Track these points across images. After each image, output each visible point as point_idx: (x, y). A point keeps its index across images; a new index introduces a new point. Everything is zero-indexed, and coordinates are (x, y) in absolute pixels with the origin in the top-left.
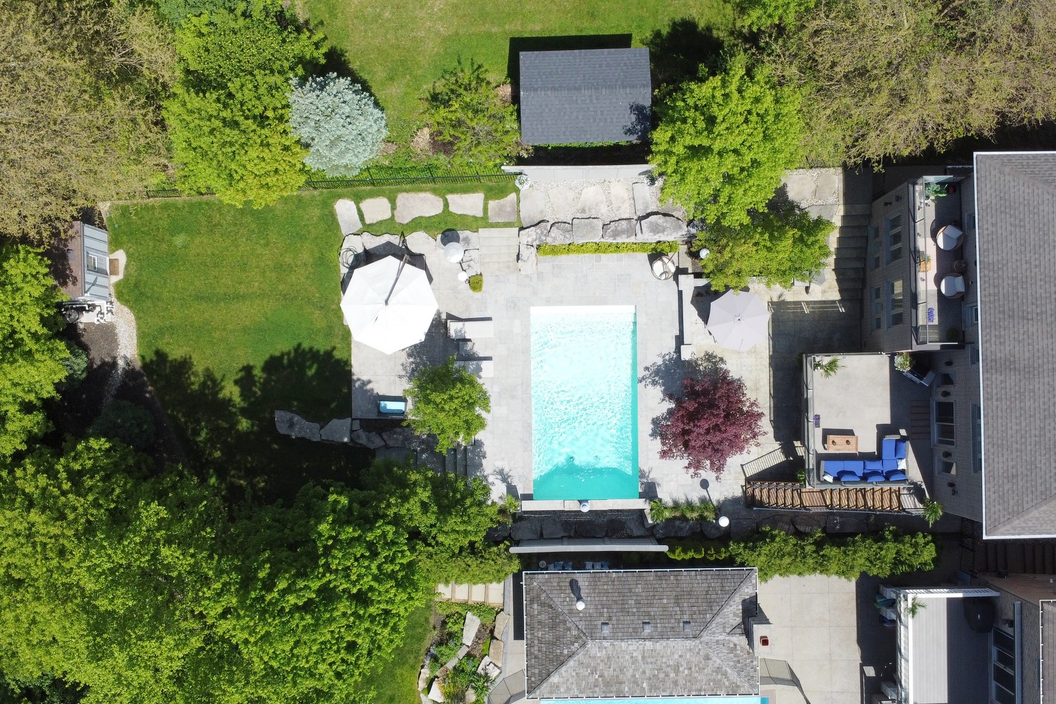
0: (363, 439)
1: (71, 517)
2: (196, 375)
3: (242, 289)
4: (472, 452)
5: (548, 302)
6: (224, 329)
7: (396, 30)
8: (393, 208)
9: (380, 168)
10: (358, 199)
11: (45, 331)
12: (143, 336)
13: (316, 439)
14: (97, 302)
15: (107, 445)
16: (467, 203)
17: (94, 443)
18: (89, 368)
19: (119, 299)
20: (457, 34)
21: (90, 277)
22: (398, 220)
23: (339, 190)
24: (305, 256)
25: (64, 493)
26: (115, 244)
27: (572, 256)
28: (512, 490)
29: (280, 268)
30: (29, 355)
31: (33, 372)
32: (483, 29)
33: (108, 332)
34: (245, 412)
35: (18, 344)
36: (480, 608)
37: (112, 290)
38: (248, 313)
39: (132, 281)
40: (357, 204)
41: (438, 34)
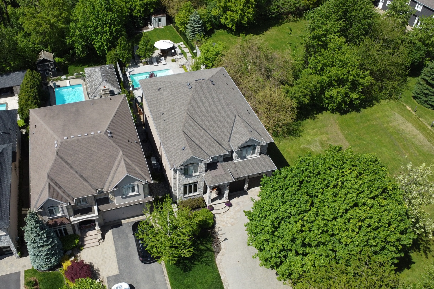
16: (189, 55)
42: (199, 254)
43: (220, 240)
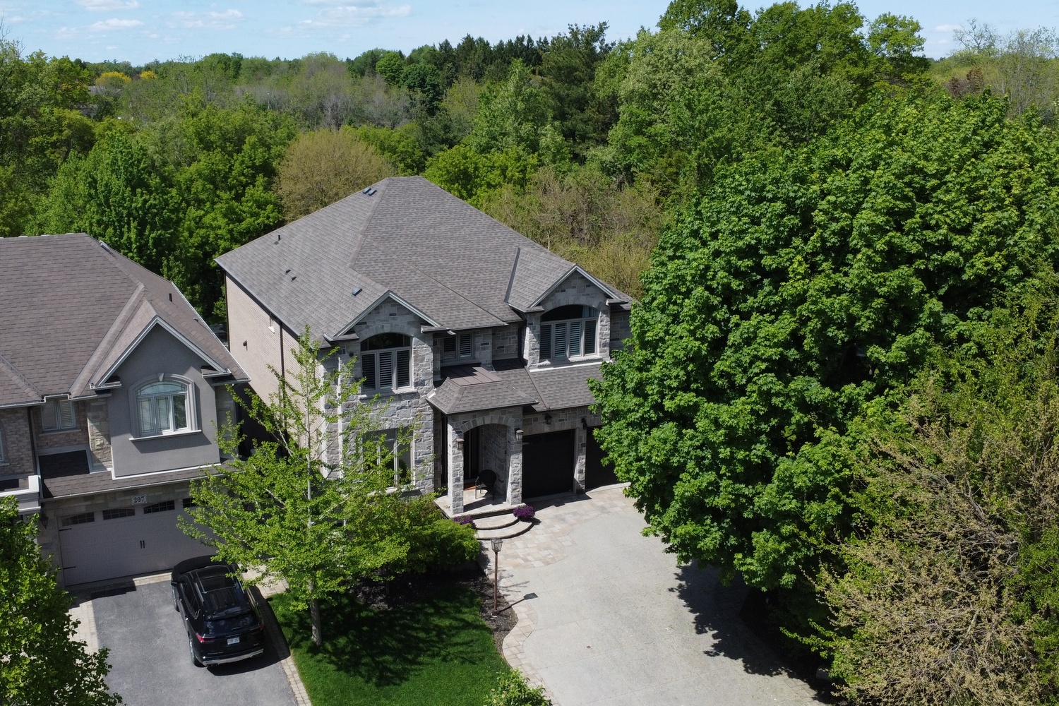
42: (435, 639)
43: (507, 599)
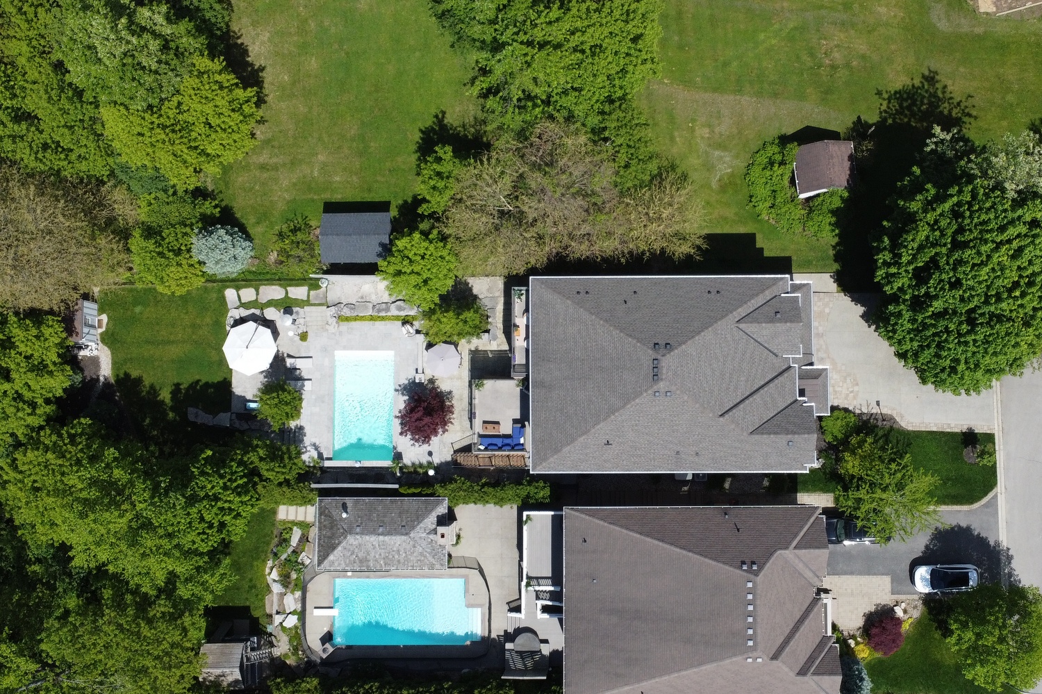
0: (237, 425)
1: (68, 456)
2: (144, 386)
3: (172, 338)
4: (299, 432)
5: (345, 348)
6: (161, 360)
7: (262, 196)
8: (257, 294)
9: (250, 272)
10: (238, 288)
11: (60, 360)
12: (115, 364)
13: (211, 424)
14: (89, 344)
15: (90, 422)
16: (298, 292)
17: (83, 420)
18: (83, 381)
19: (102, 342)
20: (295, 199)
21: (86, 330)
22: (260, 301)
23: (228, 284)
24: (208, 320)
25: (65, 445)
26: (101, 310)
27: (358, 323)
28: (320, 456)
29: (193, 326)
30: (51, 373)
31: (52, 381)
32: (310, 196)
33: (95, 361)
34: (172, 409)
35: (46, 366)
36: (302, 525)
37: (99, 337)
38: (175, 351)
39: (110, 332)
40: (237, 292)
41: (284, 199)
43: (876, 413)
